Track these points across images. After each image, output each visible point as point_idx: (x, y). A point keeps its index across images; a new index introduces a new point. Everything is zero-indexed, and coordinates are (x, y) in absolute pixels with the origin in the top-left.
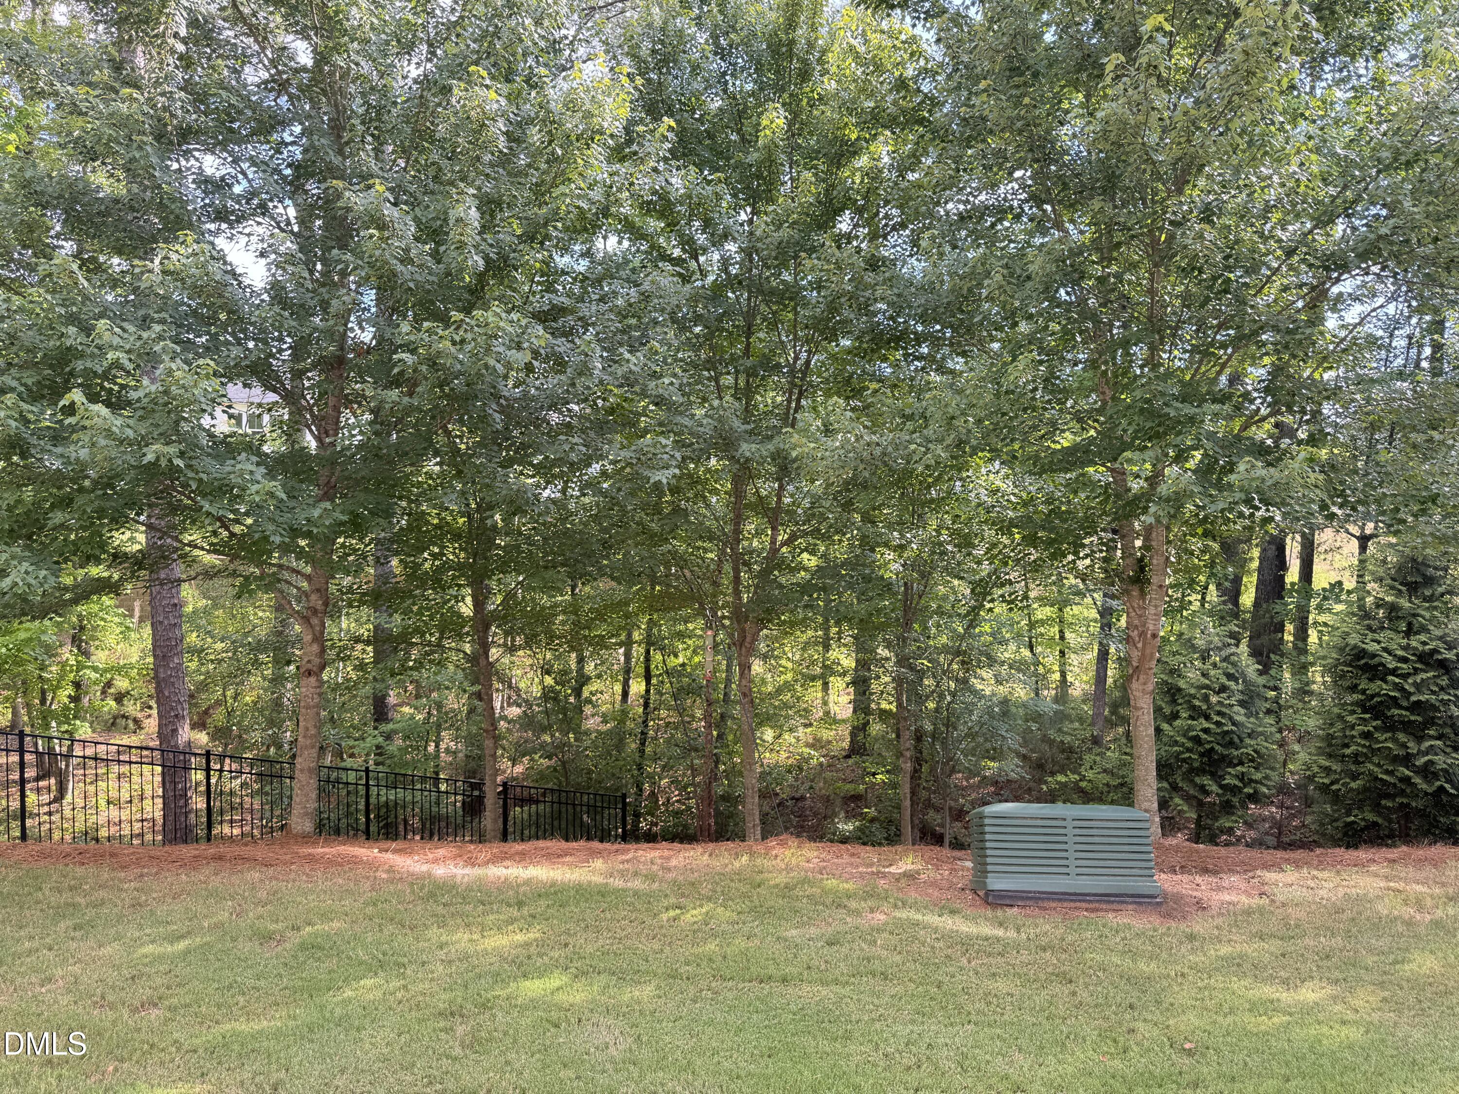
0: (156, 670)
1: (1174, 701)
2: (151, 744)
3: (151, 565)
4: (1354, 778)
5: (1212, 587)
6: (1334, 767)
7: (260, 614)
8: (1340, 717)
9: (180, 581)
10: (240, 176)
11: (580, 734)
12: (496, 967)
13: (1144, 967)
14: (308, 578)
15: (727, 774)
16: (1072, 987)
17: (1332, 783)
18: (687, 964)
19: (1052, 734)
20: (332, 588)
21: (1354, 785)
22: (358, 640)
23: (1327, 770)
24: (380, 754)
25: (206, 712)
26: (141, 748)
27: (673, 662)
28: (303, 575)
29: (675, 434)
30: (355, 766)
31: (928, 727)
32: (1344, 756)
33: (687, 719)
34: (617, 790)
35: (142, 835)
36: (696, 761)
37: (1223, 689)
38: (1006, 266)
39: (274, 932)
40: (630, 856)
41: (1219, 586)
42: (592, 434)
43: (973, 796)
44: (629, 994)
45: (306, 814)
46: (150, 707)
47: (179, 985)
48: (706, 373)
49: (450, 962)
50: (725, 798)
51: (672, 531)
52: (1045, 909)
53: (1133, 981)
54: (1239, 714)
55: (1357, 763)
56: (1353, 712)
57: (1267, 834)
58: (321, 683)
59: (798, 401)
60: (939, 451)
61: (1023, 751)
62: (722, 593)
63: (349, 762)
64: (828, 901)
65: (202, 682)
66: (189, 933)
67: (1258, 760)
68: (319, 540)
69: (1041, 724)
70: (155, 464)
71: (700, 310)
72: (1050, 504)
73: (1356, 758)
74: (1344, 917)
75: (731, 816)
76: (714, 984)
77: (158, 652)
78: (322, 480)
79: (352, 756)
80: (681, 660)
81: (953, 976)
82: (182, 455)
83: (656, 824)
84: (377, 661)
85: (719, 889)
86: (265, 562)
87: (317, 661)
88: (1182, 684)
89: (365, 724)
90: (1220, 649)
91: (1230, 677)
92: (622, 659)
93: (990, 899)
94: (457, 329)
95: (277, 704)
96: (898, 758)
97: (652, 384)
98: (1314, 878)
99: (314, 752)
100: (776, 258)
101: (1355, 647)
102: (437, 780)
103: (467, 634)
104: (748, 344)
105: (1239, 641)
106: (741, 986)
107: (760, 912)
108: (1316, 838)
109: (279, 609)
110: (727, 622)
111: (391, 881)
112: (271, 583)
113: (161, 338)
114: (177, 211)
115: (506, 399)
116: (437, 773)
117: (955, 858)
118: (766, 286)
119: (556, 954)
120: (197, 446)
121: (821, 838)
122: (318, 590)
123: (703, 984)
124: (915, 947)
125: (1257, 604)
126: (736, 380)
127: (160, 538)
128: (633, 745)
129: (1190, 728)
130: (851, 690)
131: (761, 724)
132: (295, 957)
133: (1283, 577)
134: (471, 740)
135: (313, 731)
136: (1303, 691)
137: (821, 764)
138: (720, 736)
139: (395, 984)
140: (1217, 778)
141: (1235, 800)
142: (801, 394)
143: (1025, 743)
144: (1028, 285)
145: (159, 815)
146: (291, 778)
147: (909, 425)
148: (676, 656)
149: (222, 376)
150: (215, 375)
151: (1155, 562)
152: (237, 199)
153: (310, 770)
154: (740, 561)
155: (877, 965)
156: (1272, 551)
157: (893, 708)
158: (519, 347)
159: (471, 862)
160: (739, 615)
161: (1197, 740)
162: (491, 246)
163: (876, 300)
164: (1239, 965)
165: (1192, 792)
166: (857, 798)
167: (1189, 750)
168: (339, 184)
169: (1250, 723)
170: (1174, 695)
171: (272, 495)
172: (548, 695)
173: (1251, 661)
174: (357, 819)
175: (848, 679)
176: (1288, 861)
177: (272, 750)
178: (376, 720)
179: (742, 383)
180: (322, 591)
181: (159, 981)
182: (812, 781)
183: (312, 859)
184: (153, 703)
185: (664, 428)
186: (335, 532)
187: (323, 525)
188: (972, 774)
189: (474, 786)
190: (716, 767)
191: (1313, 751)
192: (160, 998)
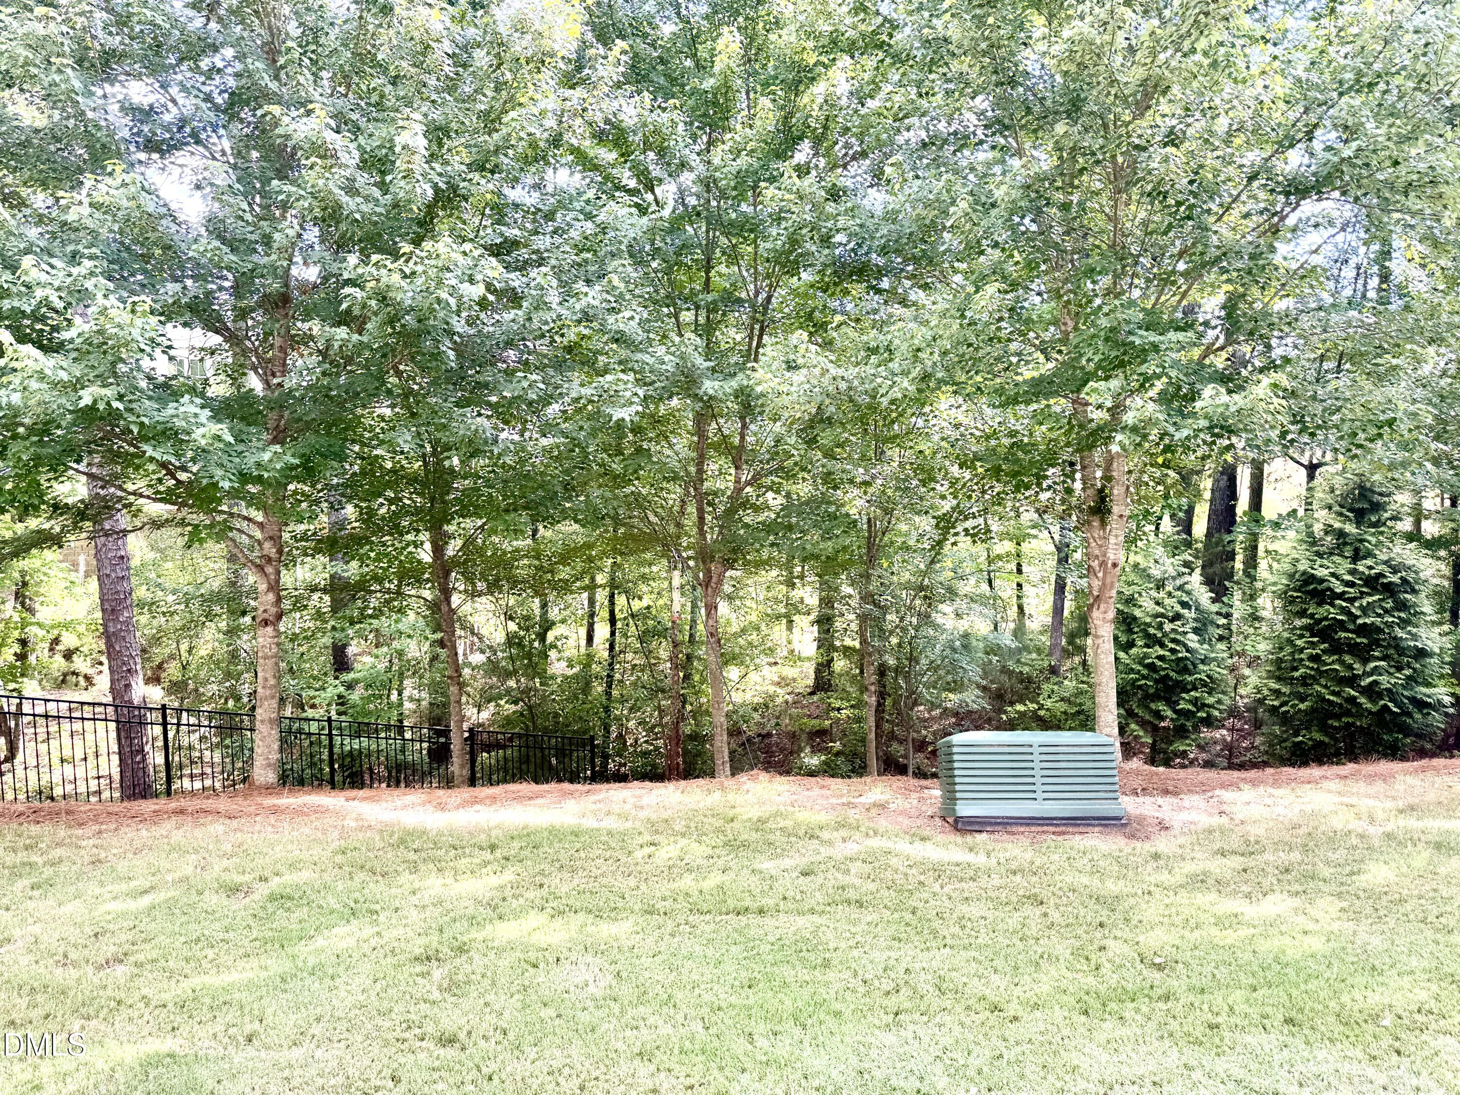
0: (105, 625)
1: (1130, 631)
2: (105, 701)
3: (96, 516)
4: (1302, 700)
5: (1166, 518)
6: (1284, 690)
7: (212, 565)
8: (1290, 641)
9: (125, 532)
10: (170, 105)
11: (546, 679)
12: (470, 911)
13: (1112, 887)
14: (261, 525)
15: (695, 714)
16: (1043, 909)
17: (1282, 705)
18: (664, 899)
19: (1011, 665)
20: (286, 536)
21: (1302, 706)
22: (314, 589)
23: (1277, 693)
24: (342, 704)
25: (160, 667)
26: (94, 704)
27: (636, 605)
28: (255, 523)
29: (635, 372)
30: (317, 716)
31: (892, 662)
32: (1293, 678)
33: (653, 661)
34: (585, 733)
35: (99, 792)
36: (663, 703)
37: (1177, 617)
38: (971, 193)
39: (241, 885)
40: (601, 796)
41: (1173, 516)
42: (551, 371)
43: (935, 727)
44: (606, 930)
45: (269, 765)
46: (101, 663)
47: (144, 941)
48: (665, 310)
49: (424, 907)
50: (694, 737)
51: (636, 472)
52: (1013, 834)
53: (1102, 900)
54: (1192, 640)
55: (1305, 684)
56: (1301, 636)
57: (1218, 755)
58: (278, 634)
59: (760, 337)
60: (906, 384)
61: (984, 683)
62: (686, 534)
63: (310, 713)
64: (801, 833)
65: (154, 636)
66: (152, 888)
67: (1211, 685)
68: (270, 485)
69: (1001, 656)
70: (92, 408)
71: (658, 243)
72: (1012, 436)
73: (1304, 680)
74: (1301, 832)
75: (699, 754)
76: (691, 918)
77: (107, 606)
78: (271, 424)
79: (313, 706)
80: (645, 602)
81: (927, 902)
82: (120, 398)
83: (625, 765)
84: (334, 610)
85: (693, 825)
86: (215, 510)
87: (274, 610)
88: (1137, 613)
89: (325, 674)
90: (1174, 578)
91: (1184, 605)
92: (586, 603)
93: (960, 826)
94: (407, 261)
95: (234, 656)
96: (862, 693)
97: (611, 319)
98: (1271, 795)
99: (274, 703)
100: (735, 188)
101: (1304, 573)
102: (400, 729)
103: (428, 580)
104: (708, 279)
105: (1193, 570)
106: (718, 919)
107: (735, 846)
108: (1265, 758)
109: (232, 559)
110: (691, 563)
111: (361, 829)
112: (222, 532)
113: (92, 274)
114: (104, 140)
115: (460, 336)
116: (401, 721)
117: (922, 787)
118: (725, 218)
119: (530, 895)
120: (136, 388)
121: (788, 773)
122: (271, 538)
123: (681, 919)
124: (889, 874)
125: (1209, 535)
126: (697, 315)
127: (102, 488)
128: (599, 688)
129: (1146, 656)
130: (816, 628)
131: (726, 663)
132: (263, 908)
133: (1234, 506)
134: (435, 688)
135: (272, 682)
136: (1254, 618)
137: (787, 702)
138: (687, 677)
139: (368, 931)
140: (1172, 704)
141: (1189, 724)
142: (762, 331)
143: (985, 675)
144: (994, 212)
145: (116, 772)
146: (252, 730)
147: (874, 359)
148: (640, 598)
149: (161, 314)
150: (152, 313)
151: (1115, 492)
152: (167, 128)
153: (271, 721)
154: (704, 499)
155: (852, 894)
156: (1223, 483)
157: (857, 644)
158: (471, 281)
159: (441, 807)
160: (704, 556)
161: (1152, 667)
162: (440, 175)
163: (838, 231)
164: (1202, 881)
165: (1147, 717)
166: (822, 733)
167: (1144, 677)
168: (276, 110)
169: (1203, 650)
170: (1129, 624)
171: (218, 438)
172: (512, 640)
173: (1204, 589)
174: (321, 770)
175: (813, 617)
176: (1243, 779)
177: (231, 703)
178: (336, 670)
179: (702, 320)
180: (276, 539)
181: (123, 937)
182: (778, 718)
183: (275, 811)
184: (104, 659)
185: (625, 366)
186: (287, 477)
187: (274, 469)
188: (933, 706)
189: (439, 733)
190: (683, 707)
191: (1264, 674)
192: (125, 954)
